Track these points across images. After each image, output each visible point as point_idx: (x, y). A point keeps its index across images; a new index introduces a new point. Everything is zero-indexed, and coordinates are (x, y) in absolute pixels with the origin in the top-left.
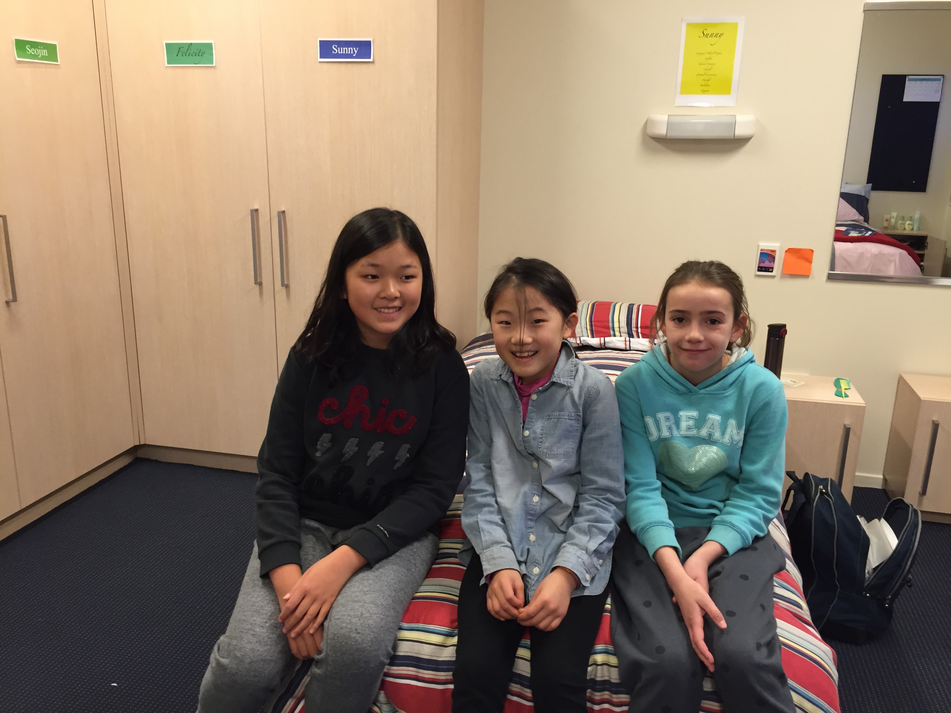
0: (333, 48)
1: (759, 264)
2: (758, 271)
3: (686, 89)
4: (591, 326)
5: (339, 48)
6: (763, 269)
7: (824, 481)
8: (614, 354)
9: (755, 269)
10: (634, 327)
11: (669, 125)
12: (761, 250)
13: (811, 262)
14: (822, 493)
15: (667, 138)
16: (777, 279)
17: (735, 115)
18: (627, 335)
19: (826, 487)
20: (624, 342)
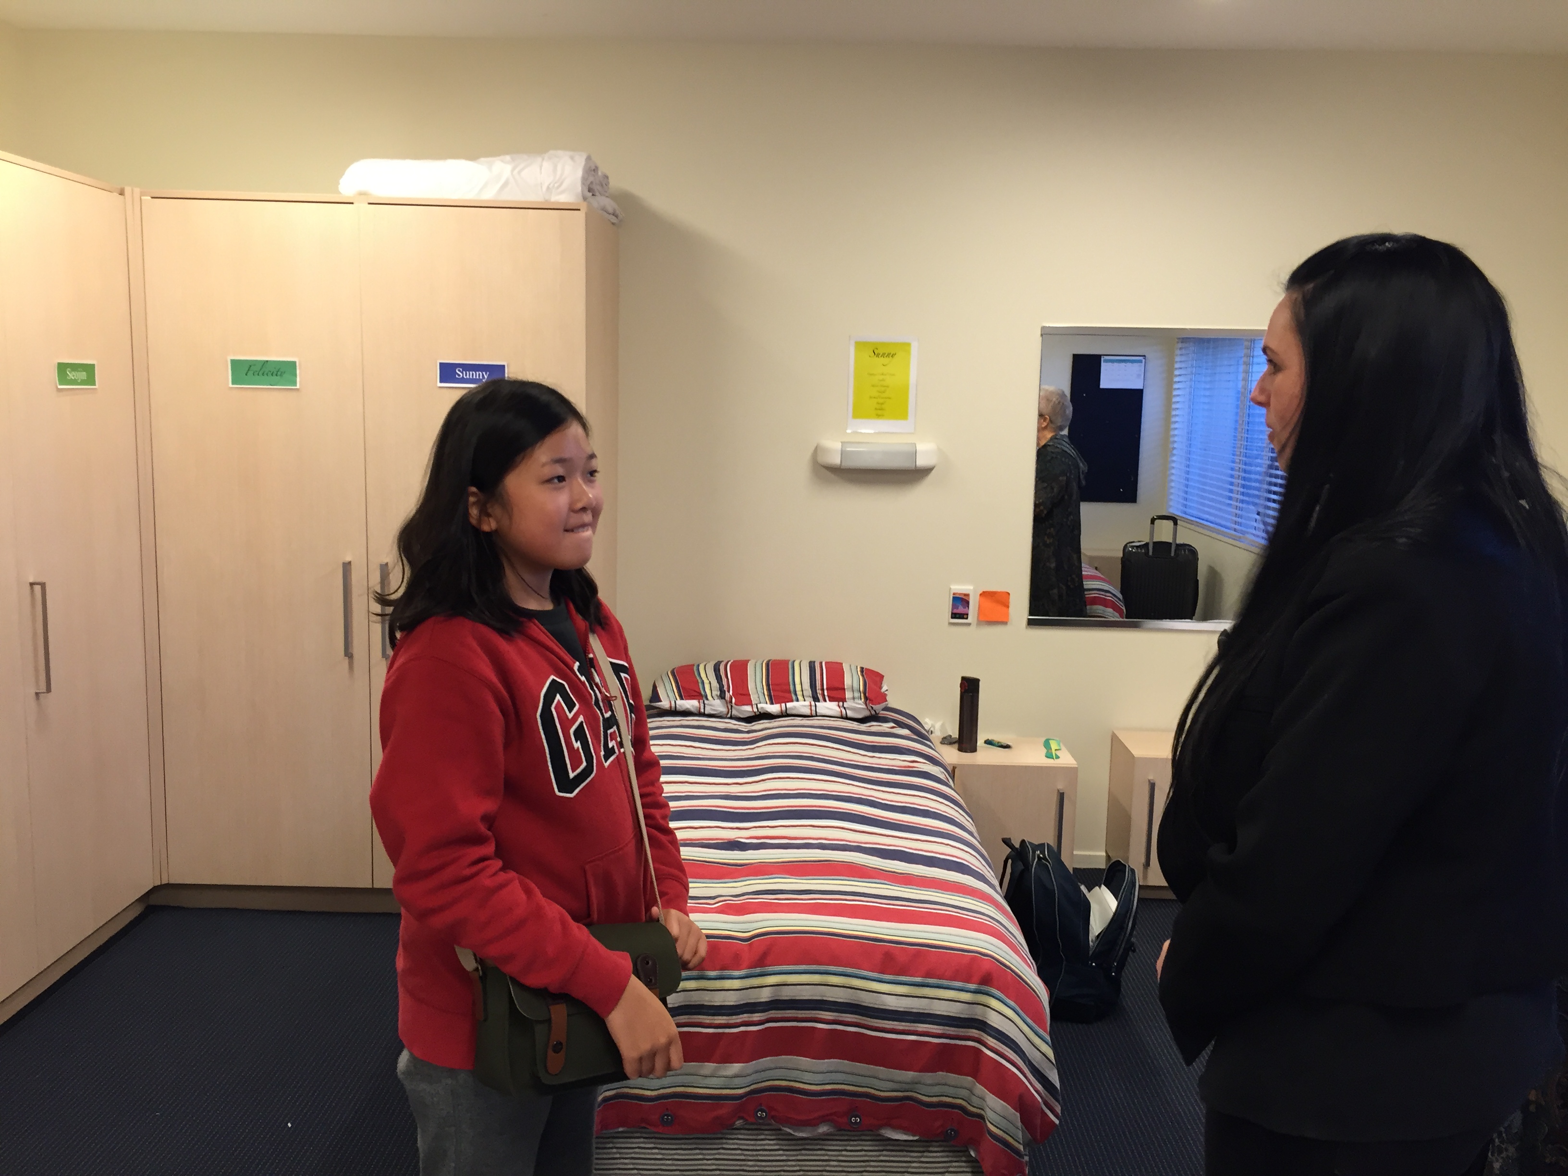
0: (457, 371)
1: (952, 610)
2: (952, 618)
3: (859, 413)
4: (769, 690)
5: (464, 372)
6: (957, 616)
7: (1041, 846)
8: (798, 721)
9: (949, 616)
10: (819, 689)
11: (843, 453)
12: (954, 594)
13: (1008, 607)
14: (1039, 856)
15: (842, 468)
16: (973, 627)
17: (915, 444)
18: (812, 699)
19: (1043, 852)
20: (810, 707)
